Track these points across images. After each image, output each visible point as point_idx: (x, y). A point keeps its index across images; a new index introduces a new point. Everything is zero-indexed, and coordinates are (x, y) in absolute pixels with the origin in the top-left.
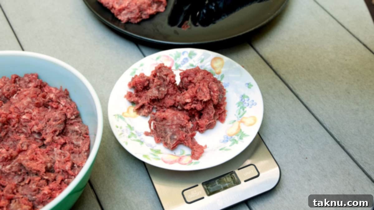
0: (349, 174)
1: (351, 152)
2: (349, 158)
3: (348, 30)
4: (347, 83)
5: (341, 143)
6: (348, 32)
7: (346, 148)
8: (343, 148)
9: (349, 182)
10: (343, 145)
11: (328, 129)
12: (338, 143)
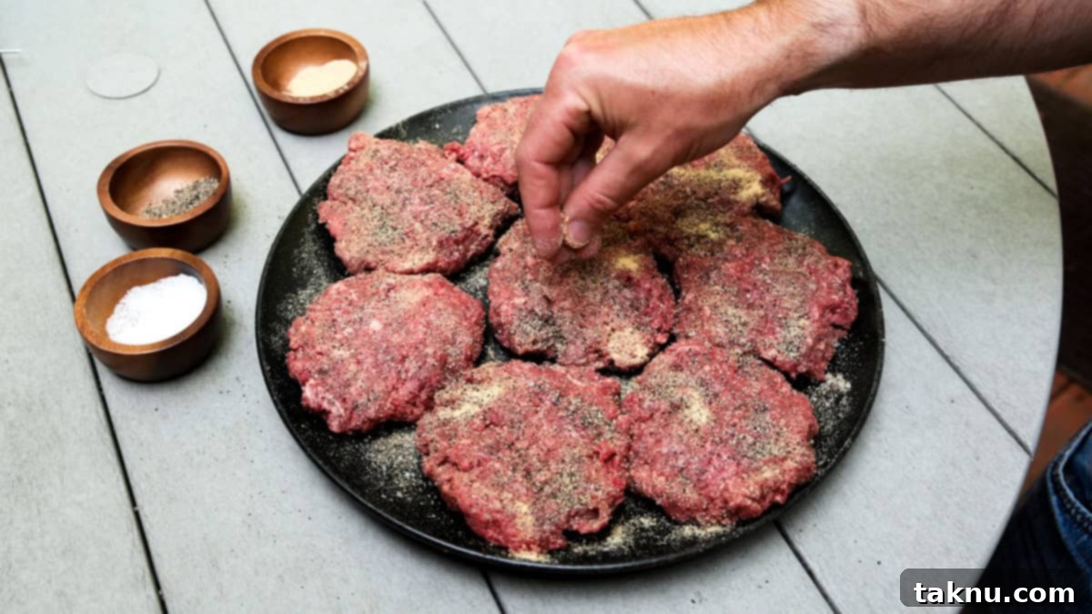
0: (967, 424)
1: (973, 378)
2: (967, 391)
3: (979, 125)
4: (971, 236)
5: (952, 359)
6: (979, 131)
7: (963, 370)
8: (957, 370)
9: (966, 442)
10: (957, 364)
11: (925, 328)
12: (946, 358)
